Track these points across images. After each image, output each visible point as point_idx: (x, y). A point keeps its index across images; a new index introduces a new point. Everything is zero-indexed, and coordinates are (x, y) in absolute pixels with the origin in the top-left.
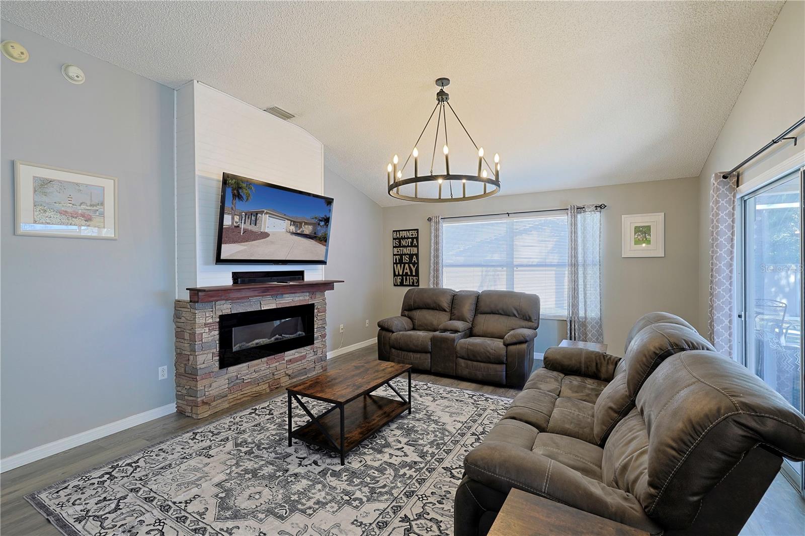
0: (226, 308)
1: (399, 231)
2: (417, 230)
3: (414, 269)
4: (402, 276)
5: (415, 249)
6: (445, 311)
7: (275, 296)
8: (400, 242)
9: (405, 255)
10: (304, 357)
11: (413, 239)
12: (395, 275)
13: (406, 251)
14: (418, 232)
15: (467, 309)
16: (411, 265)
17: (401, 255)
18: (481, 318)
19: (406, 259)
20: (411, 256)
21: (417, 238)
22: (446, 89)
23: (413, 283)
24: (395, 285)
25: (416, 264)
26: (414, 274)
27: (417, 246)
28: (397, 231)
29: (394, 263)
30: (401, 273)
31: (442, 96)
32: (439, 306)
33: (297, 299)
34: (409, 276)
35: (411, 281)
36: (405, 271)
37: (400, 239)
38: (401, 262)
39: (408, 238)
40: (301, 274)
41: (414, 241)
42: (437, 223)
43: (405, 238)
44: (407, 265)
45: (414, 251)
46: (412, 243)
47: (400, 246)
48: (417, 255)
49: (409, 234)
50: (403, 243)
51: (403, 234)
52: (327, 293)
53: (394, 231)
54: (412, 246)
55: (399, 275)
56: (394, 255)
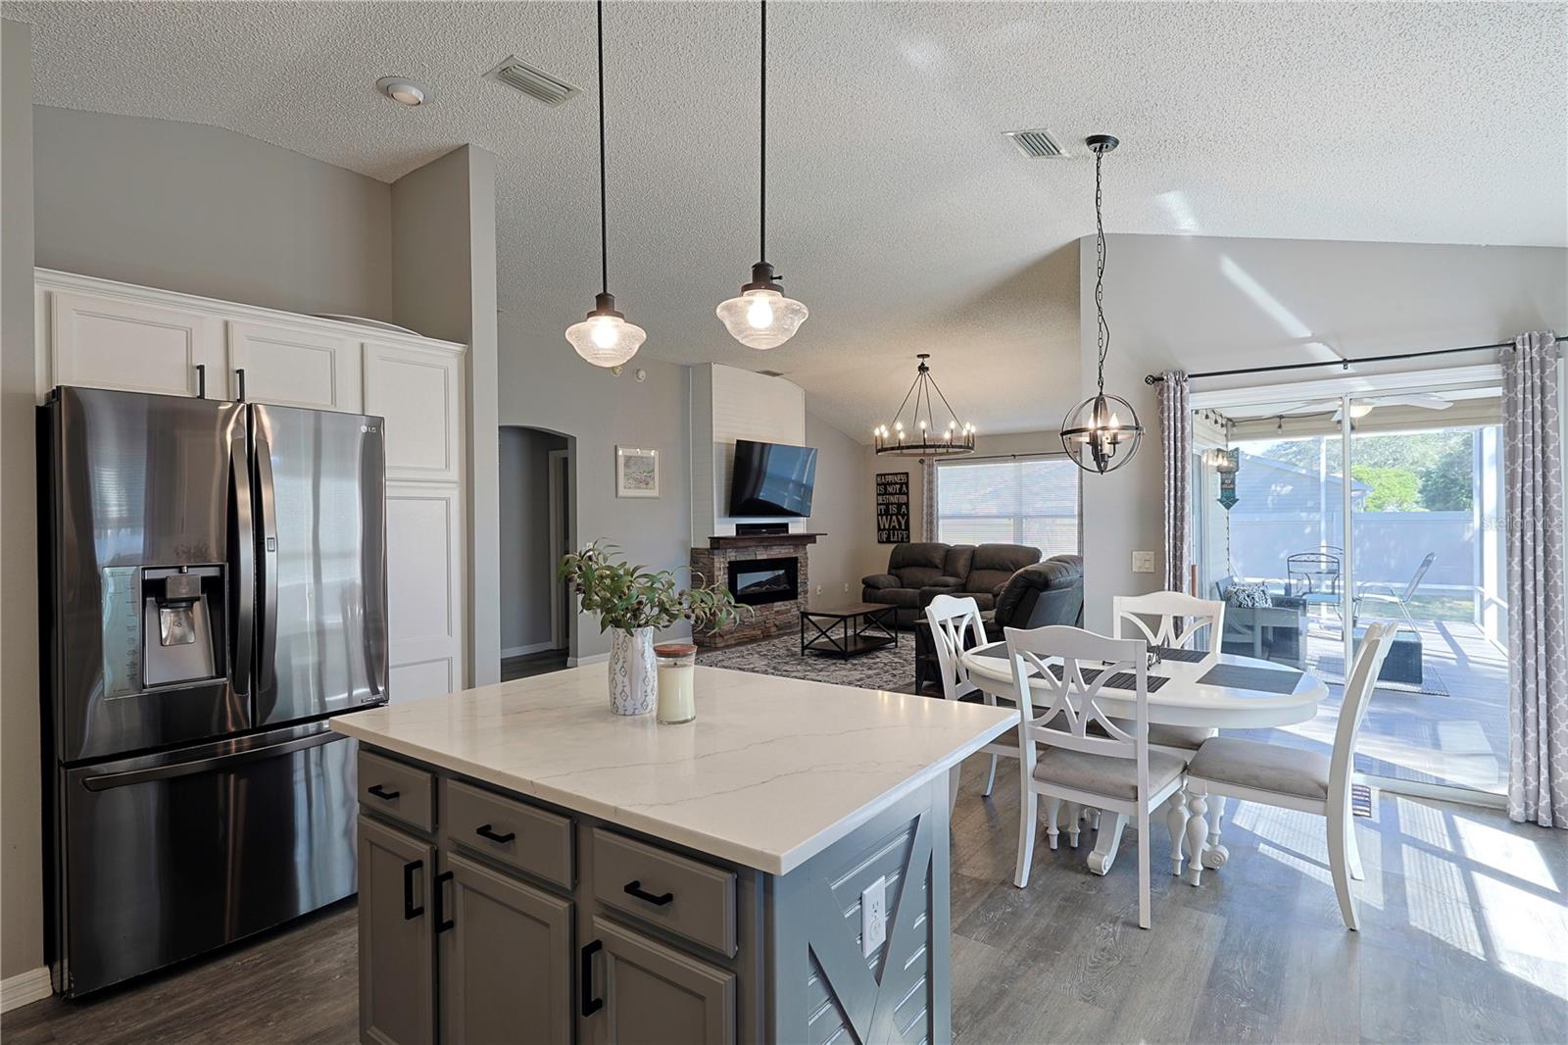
0: (732, 555)
1: (885, 475)
2: (907, 474)
3: (903, 523)
4: (889, 530)
5: (905, 497)
6: (937, 567)
7: (766, 547)
8: (886, 489)
9: (892, 504)
10: (789, 611)
11: (901, 484)
12: (879, 529)
13: (894, 499)
14: (907, 477)
15: (962, 565)
16: (900, 517)
17: (887, 505)
18: (976, 574)
19: (893, 509)
20: (899, 505)
21: (907, 484)
22: (927, 362)
23: (902, 538)
24: (879, 542)
25: (906, 516)
26: (903, 528)
27: (907, 494)
28: (881, 475)
29: (878, 515)
30: (887, 527)
31: (923, 368)
32: (931, 562)
33: (783, 551)
34: (897, 530)
35: (900, 536)
36: (892, 524)
37: (885, 485)
38: (887, 512)
39: (896, 483)
40: (785, 526)
41: (904, 486)
42: (931, 466)
43: (892, 484)
44: (894, 517)
45: (903, 498)
46: (900, 489)
47: (885, 494)
48: (907, 504)
49: (897, 479)
50: (890, 489)
51: (890, 479)
52: (809, 546)
53: (878, 475)
54: (901, 493)
55: (884, 529)
56: (878, 504)
